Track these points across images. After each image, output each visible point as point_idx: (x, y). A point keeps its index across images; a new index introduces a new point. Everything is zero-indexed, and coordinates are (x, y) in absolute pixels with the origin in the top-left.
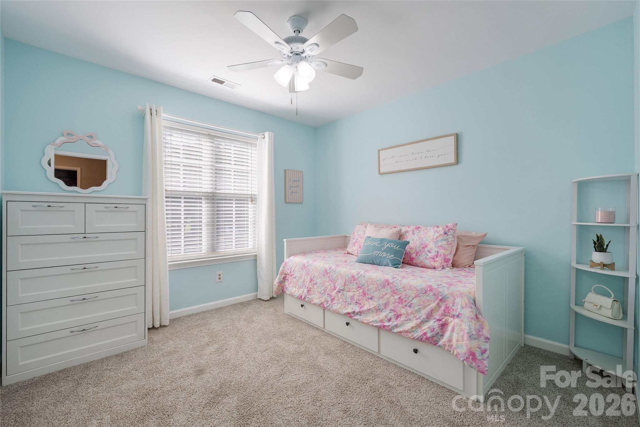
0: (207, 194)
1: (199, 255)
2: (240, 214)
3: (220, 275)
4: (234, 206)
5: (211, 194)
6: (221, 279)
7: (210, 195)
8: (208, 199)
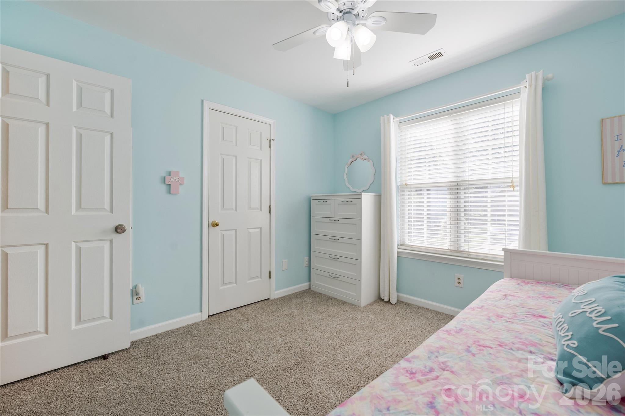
0: (450, 184)
1: (437, 249)
2: (498, 206)
3: (459, 279)
4: (489, 195)
5: (455, 183)
6: (462, 285)
7: (453, 184)
8: (451, 189)
